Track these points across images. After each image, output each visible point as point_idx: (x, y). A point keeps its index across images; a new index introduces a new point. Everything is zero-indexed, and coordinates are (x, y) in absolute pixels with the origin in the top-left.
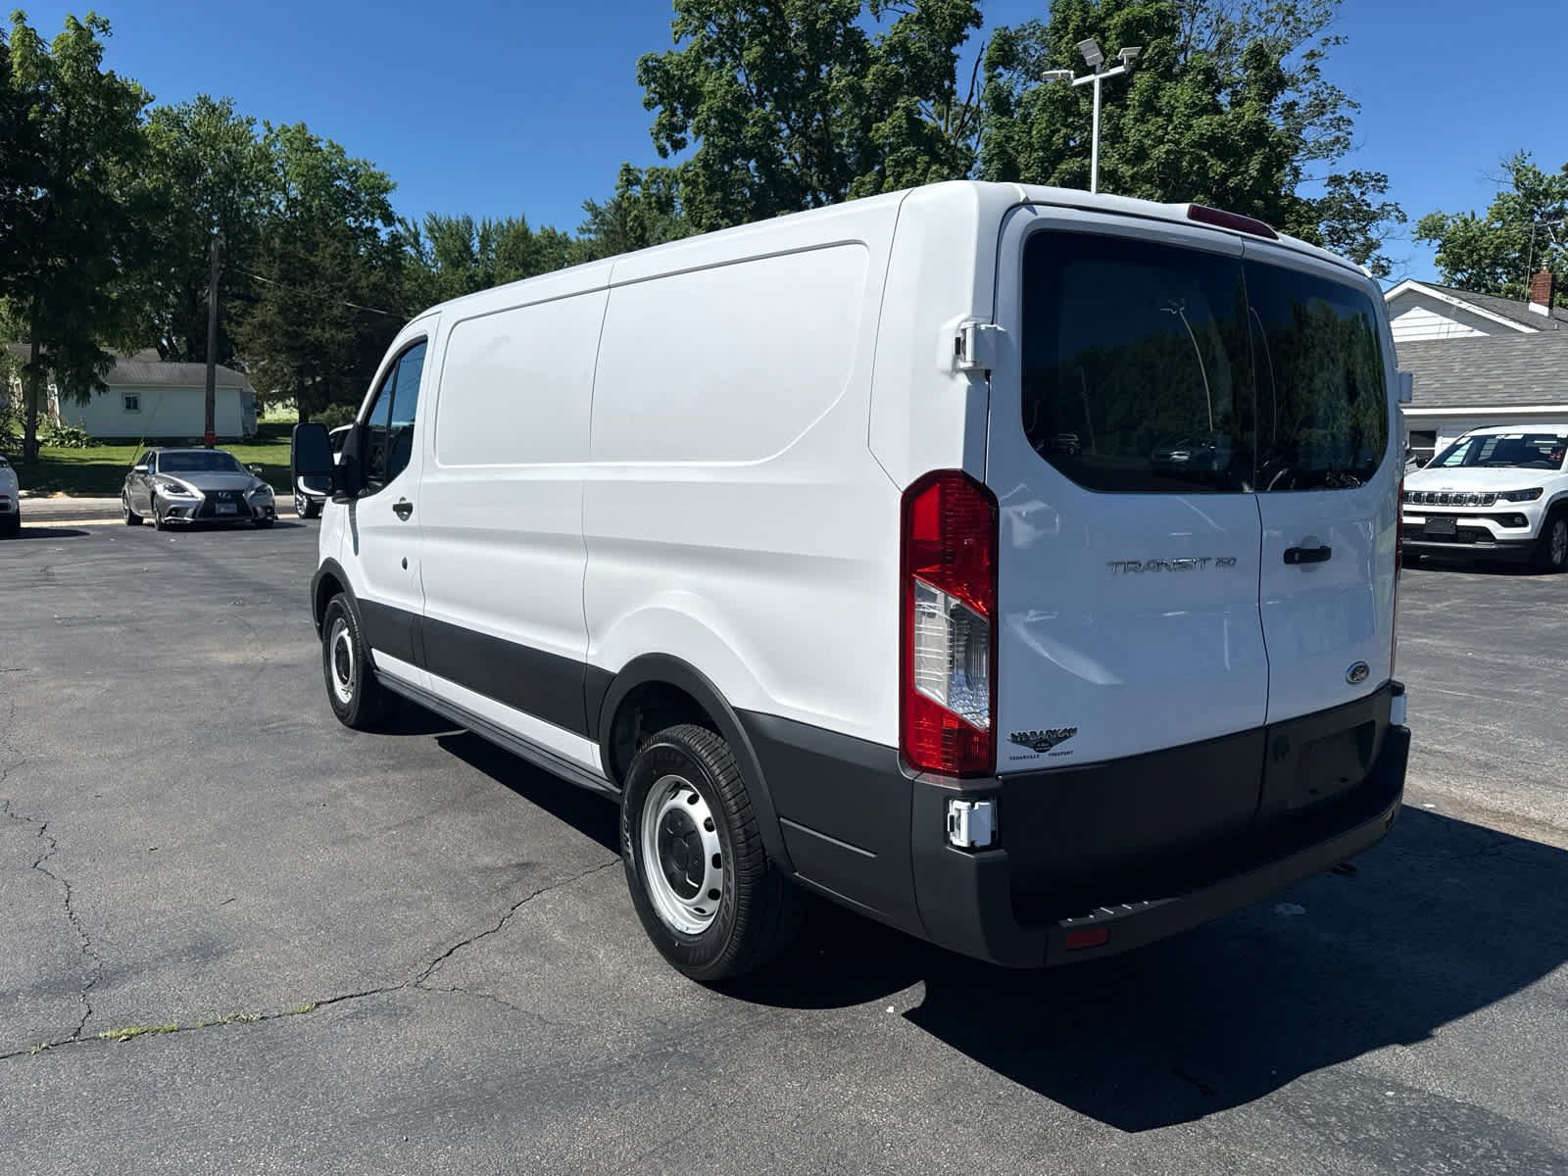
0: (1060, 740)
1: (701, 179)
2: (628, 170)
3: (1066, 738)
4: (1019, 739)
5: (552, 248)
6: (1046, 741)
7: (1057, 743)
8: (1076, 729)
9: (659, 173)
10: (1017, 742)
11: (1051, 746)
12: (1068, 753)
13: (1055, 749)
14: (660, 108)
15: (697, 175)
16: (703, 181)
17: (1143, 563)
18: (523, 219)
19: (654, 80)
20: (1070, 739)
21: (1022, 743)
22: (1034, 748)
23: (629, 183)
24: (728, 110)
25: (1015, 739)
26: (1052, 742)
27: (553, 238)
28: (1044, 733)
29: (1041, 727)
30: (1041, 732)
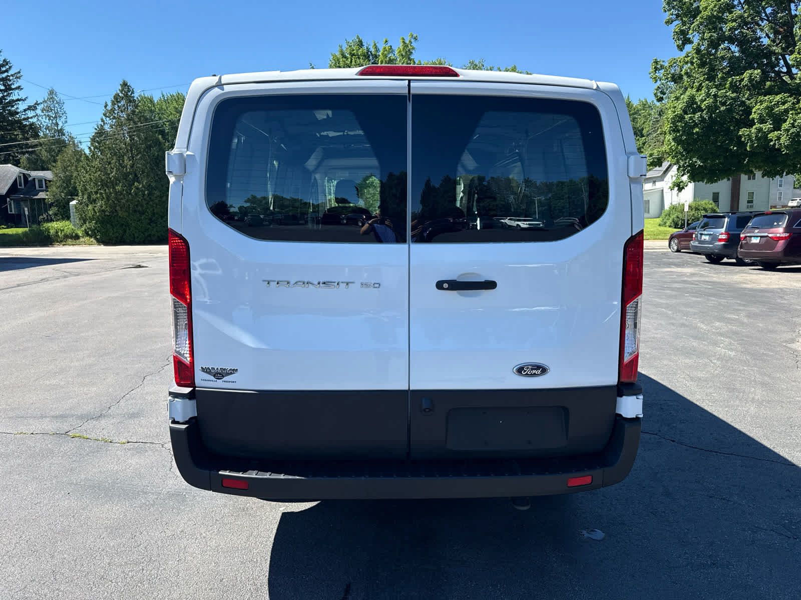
0: (228, 374)
1: (695, 60)
2: (656, 62)
3: (231, 373)
4: (206, 370)
5: (644, 110)
6: (220, 374)
7: (226, 376)
8: (237, 370)
9: (675, 61)
10: (204, 371)
11: (223, 377)
12: (233, 382)
13: (225, 379)
14: (675, 23)
15: (693, 58)
16: (696, 61)
17: (292, 282)
18: (628, 97)
19: (673, 8)
20: (234, 375)
21: (206, 372)
22: (214, 376)
23: (656, 69)
24: (715, 16)
25: (203, 370)
26: (224, 375)
27: (645, 105)
28: (219, 369)
29: (217, 366)
30: (217, 369)
